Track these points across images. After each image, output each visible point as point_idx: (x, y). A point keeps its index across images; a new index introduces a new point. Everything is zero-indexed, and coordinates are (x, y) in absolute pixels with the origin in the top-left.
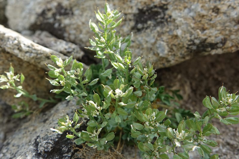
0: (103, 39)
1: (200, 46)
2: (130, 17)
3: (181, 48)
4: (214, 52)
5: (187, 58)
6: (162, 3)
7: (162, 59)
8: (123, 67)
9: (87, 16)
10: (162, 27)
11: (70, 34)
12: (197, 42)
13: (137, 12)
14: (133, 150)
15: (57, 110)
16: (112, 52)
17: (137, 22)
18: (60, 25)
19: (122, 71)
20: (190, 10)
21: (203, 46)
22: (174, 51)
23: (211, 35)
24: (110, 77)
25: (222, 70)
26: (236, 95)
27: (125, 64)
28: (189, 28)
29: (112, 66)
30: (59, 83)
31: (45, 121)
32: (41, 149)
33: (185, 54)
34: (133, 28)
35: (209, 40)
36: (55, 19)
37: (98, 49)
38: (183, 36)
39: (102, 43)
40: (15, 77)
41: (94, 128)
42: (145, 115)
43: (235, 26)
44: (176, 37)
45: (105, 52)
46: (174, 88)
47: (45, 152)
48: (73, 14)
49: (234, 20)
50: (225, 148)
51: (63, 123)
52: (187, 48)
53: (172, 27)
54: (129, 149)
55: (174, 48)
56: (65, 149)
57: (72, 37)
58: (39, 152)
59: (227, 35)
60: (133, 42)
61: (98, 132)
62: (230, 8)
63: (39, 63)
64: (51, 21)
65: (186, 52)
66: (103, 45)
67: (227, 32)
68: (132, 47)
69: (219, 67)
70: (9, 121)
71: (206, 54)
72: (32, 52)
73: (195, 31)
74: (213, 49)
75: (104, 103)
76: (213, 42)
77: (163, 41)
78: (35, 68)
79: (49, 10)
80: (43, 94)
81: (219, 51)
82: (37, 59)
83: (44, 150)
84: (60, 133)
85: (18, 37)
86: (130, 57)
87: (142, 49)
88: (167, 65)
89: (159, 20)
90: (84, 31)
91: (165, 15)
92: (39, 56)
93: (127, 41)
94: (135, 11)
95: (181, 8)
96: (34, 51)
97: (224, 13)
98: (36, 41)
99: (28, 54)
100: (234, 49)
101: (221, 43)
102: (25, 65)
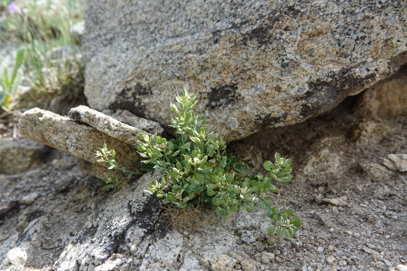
0: (182, 119)
1: (265, 120)
2: (205, 95)
3: (250, 122)
4: (277, 125)
5: (255, 131)
6: (232, 83)
7: (234, 132)
8: (199, 140)
9: (165, 95)
10: (233, 105)
11: (149, 112)
12: (263, 116)
13: (211, 91)
14: (210, 212)
15: (144, 180)
16: (190, 129)
17: (211, 101)
18: (140, 104)
19: (198, 144)
20: (257, 89)
21: (268, 120)
22: (244, 125)
23: (274, 110)
24: (189, 149)
25: (292, 141)
26: (287, 158)
27: (201, 138)
28: (256, 105)
29: (191, 140)
30: (148, 155)
31: (133, 190)
32: (134, 210)
33: (254, 127)
34: (207, 106)
35: (273, 115)
36: (135, 99)
37: (179, 126)
38: (251, 112)
39: (181, 121)
40: (108, 152)
41: (177, 190)
42: (218, 177)
43: (294, 102)
44: (245, 112)
45: (184, 129)
46: (246, 158)
47: (138, 212)
48: (151, 93)
49: (293, 97)
50: (289, 207)
51: (153, 186)
52: (255, 122)
53: (242, 104)
54: (207, 211)
55: (244, 122)
56: (154, 209)
57: (152, 115)
58: (133, 212)
59: (287, 110)
60: (208, 118)
61: (181, 193)
62: (289, 86)
63: (126, 139)
64: (131, 100)
65: (254, 126)
66: (183, 123)
67: (288, 108)
68: (208, 122)
69: (289, 138)
70: (96, 195)
71: (272, 127)
72: (120, 131)
73: (261, 107)
74: (276, 122)
75: (185, 169)
76: (277, 116)
77: (234, 117)
78: (122, 145)
79: (129, 90)
80: (129, 167)
81: (282, 124)
82: (124, 136)
83: (137, 211)
84: (152, 193)
85: (107, 118)
86: (204, 132)
87: (216, 124)
88: (238, 138)
89: (230, 98)
90: (163, 109)
91: (235, 93)
92: (126, 133)
93: (202, 119)
94: (209, 90)
95: (248, 87)
96: (121, 130)
97: (285, 91)
98: (121, 120)
99: (116, 133)
100: (294, 122)
101: (283, 117)
102: (113, 142)
